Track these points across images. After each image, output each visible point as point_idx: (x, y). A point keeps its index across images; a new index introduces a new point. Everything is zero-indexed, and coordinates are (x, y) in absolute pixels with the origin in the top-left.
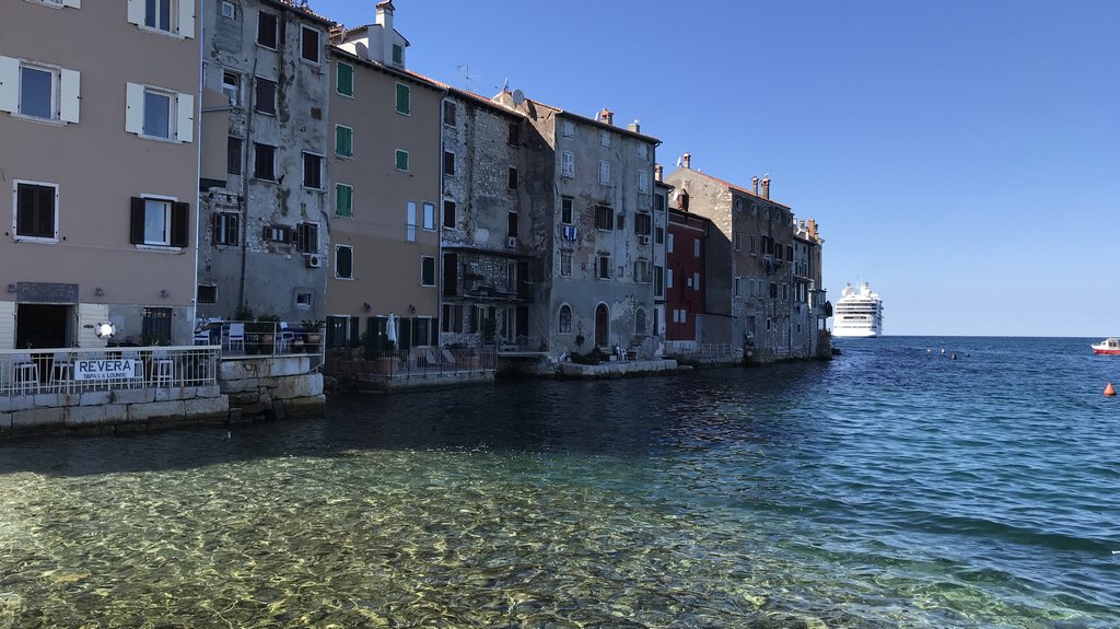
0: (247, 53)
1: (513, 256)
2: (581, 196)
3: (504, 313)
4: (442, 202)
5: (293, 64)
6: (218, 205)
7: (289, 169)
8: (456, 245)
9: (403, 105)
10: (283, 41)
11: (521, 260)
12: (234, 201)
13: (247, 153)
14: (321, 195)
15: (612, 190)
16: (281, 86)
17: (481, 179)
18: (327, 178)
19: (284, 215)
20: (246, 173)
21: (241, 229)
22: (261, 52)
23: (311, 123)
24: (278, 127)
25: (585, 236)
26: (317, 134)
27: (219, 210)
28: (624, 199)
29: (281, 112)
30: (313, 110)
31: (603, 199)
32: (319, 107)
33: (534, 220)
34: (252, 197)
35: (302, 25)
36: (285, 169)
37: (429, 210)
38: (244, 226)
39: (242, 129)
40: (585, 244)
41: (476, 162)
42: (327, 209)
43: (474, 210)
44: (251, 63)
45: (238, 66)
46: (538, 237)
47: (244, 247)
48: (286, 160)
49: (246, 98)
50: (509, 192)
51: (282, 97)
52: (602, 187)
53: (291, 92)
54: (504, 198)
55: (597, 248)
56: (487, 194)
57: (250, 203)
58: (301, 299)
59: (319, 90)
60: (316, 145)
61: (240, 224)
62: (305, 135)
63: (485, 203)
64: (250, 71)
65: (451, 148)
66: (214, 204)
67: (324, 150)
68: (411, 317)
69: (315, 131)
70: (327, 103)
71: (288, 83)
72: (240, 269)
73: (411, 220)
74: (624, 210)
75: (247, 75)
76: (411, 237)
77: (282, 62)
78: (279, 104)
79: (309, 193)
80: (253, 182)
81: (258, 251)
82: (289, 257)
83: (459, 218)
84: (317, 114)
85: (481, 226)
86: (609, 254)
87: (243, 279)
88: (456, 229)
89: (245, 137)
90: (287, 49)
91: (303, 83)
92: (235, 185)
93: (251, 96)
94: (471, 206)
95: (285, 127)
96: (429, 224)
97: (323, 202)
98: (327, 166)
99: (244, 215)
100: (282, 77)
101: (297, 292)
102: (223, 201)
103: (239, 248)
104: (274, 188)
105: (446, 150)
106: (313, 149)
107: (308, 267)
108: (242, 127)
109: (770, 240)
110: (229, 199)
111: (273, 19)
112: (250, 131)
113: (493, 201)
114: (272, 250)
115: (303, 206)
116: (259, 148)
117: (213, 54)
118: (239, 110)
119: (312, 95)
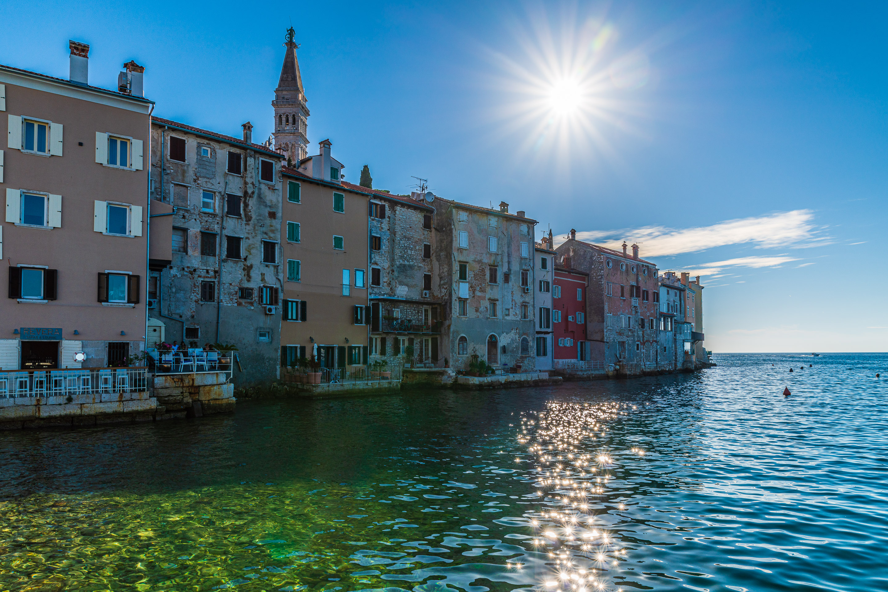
0: (219, 178)
1: (428, 304)
2: (474, 261)
3: (421, 342)
4: (371, 268)
5: (253, 184)
6: (199, 276)
7: (252, 251)
8: (382, 297)
9: (339, 206)
10: (246, 169)
11: (434, 306)
12: (212, 273)
13: (221, 243)
14: (276, 267)
15: (499, 258)
16: (246, 199)
17: (401, 252)
18: (280, 257)
19: (249, 281)
20: (220, 255)
21: (216, 291)
22: (231, 178)
23: (268, 221)
24: (243, 225)
25: (478, 288)
26: (273, 228)
27: (201, 280)
28: (509, 263)
29: (246, 215)
30: (269, 213)
31: (492, 263)
32: (273, 210)
33: (441, 278)
34: (224, 270)
35: (261, 159)
36: (250, 252)
37: (359, 275)
38: (219, 289)
39: (216, 228)
40: (478, 294)
41: (397, 241)
42: (281, 277)
43: (396, 273)
44: (222, 184)
45: (213, 187)
46: (443, 290)
47: (218, 303)
48: (249, 246)
49: (219, 207)
50: (424, 260)
51: (246, 205)
52: (491, 254)
53: (252, 202)
54: (420, 265)
55: (487, 297)
56: (406, 263)
57: (223, 274)
58: (262, 335)
59: (274, 200)
60: (272, 235)
61: (216, 287)
62: (264, 229)
63: (403, 269)
64: (221, 190)
65: (377, 233)
66: (196, 276)
67: (277, 238)
68: (346, 346)
69: (271, 226)
70: (280, 208)
71: (250, 197)
72: (216, 316)
73: (346, 281)
74: (509, 270)
75: (220, 193)
76: (346, 292)
77: (246, 183)
78: (244, 210)
79: (267, 266)
80: (224, 261)
81: (229, 305)
82: (252, 308)
83: (384, 279)
84: (273, 215)
85: (401, 283)
86: (497, 300)
87: (218, 323)
88: (381, 286)
89: (219, 232)
90: (249, 175)
91: (262, 196)
92: (212, 263)
93: (223, 206)
94: (393, 271)
95: (248, 224)
96: (359, 283)
97: (277, 272)
98: (280, 249)
99: (219, 282)
100: (246, 193)
101: (259, 330)
102: (203, 273)
103: (215, 303)
104: (241, 264)
105: (373, 234)
106: (270, 238)
107: (266, 314)
108: (216, 226)
109: (638, 288)
110: (207, 272)
111: (238, 156)
112: (223, 228)
113: (411, 267)
114: (238, 304)
115: (263, 275)
116: (230, 239)
117: (195, 181)
118: (214, 215)
119: (269, 203)
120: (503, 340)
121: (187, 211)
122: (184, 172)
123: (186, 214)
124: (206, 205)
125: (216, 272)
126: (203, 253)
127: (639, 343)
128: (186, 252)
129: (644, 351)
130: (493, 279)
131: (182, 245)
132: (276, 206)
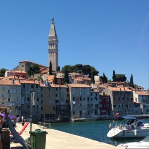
2: (76, 97)
6: (27, 104)
9: (49, 90)
10: (34, 87)
14: (39, 102)
15: (82, 95)
21: (30, 106)
22: (32, 89)
31: (80, 97)
41: (61, 94)
55: (79, 103)
65: (57, 93)
68: (51, 114)
69: (38, 95)
73: (51, 103)
74: (85, 98)
85: (62, 102)
86: (82, 104)
94: (60, 100)
98: (39, 99)
101: (36, 112)
107: (37, 109)
113: (64, 99)
120: (83, 112)
126: (28, 101)
130: (81, 100)
132: (39, 92)
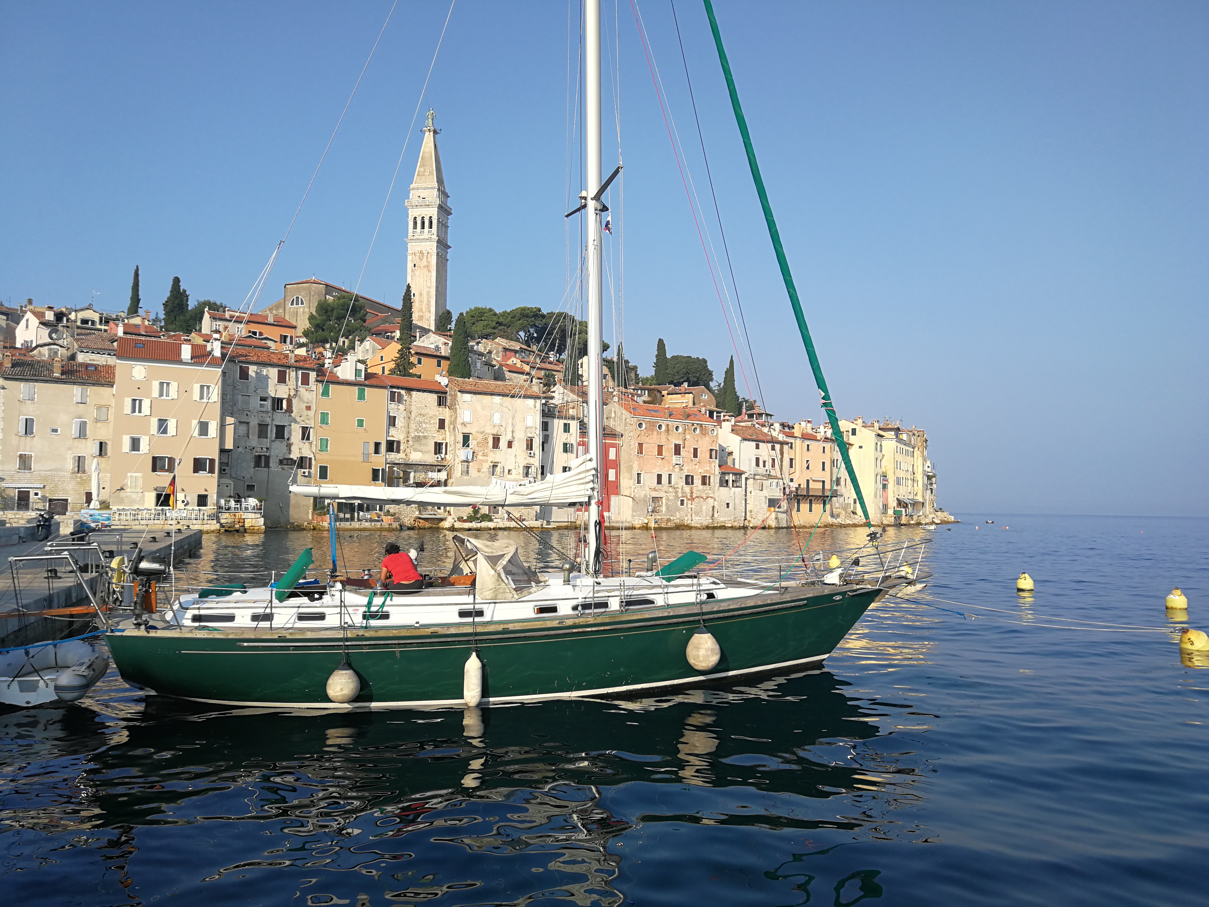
0: (270, 388)
1: (439, 465)
2: (478, 432)
4: (387, 440)
5: (294, 389)
6: (257, 452)
7: (293, 434)
8: (397, 461)
10: (289, 380)
12: (265, 449)
13: (271, 430)
17: (416, 426)
18: (314, 436)
19: (290, 453)
20: (271, 437)
21: (267, 461)
22: (278, 387)
23: (306, 412)
24: (287, 416)
25: (481, 454)
26: (309, 417)
27: (257, 454)
28: (513, 432)
30: (306, 407)
32: (309, 405)
33: (450, 446)
34: (273, 447)
35: (300, 371)
36: (291, 434)
38: (269, 460)
39: (268, 420)
40: (481, 457)
41: (412, 418)
42: (314, 449)
43: (411, 443)
45: (266, 394)
46: (451, 455)
47: (270, 468)
48: (291, 430)
49: (270, 406)
50: (438, 431)
52: (494, 426)
54: (434, 435)
55: (490, 460)
56: (421, 434)
57: (272, 450)
59: (311, 398)
60: (307, 422)
61: (268, 458)
62: (302, 418)
63: (418, 439)
64: (273, 395)
65: (394, 414)
66: (254, 452)
67: (310, 423)
69: (307, 416)
70: (315, 403)
71: (292, 398)
75: (271, 397)
77: (289, 389)
79: (304, 443)
80: (274, 441)
81: (277, 469)
82: (292, 471)
84: (309, 408)
85: (415, 450)
86: (499, 463)
87: (269, 481)
88: (397, 453)
89: (270, 423)
90: (291, 383)
91: (301, 396)
92: (266, 442)
94: (408, 441)
95: (291, 416)
97: (311, 447)
99: (269, 455)
100: (289, 395)
102: (259, 450)
103: (267, 469)
104: (285, 443)
105: (390, 415)
106: (306, 424)
107: (302, 476)
108: (268, 419)
109: (684, 446)
110: (262, 449)
111: (285, 372)
112: (272, 420)
113: (425, 437)
114: (283, 469)
115: (300, 449)
116: (277, 426)
117: (255, 391)
118: (268, 412)
119: (306, 401)
121: (249, 411)
122: (248, 387)
123: (248, 413)
124: (261, 406)
125: (267, 449)
126: (259, 437)
127: (685, 499)
128: (248, 437)
129: (693, 506)
130: (496, 446)
131: (246, 432)
132: (311, 402)
